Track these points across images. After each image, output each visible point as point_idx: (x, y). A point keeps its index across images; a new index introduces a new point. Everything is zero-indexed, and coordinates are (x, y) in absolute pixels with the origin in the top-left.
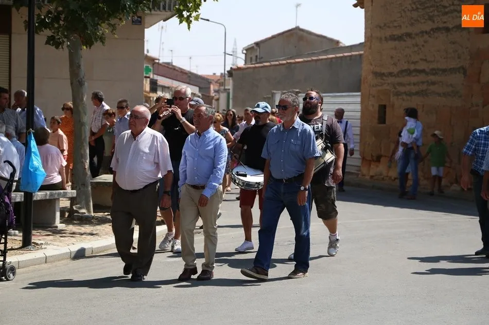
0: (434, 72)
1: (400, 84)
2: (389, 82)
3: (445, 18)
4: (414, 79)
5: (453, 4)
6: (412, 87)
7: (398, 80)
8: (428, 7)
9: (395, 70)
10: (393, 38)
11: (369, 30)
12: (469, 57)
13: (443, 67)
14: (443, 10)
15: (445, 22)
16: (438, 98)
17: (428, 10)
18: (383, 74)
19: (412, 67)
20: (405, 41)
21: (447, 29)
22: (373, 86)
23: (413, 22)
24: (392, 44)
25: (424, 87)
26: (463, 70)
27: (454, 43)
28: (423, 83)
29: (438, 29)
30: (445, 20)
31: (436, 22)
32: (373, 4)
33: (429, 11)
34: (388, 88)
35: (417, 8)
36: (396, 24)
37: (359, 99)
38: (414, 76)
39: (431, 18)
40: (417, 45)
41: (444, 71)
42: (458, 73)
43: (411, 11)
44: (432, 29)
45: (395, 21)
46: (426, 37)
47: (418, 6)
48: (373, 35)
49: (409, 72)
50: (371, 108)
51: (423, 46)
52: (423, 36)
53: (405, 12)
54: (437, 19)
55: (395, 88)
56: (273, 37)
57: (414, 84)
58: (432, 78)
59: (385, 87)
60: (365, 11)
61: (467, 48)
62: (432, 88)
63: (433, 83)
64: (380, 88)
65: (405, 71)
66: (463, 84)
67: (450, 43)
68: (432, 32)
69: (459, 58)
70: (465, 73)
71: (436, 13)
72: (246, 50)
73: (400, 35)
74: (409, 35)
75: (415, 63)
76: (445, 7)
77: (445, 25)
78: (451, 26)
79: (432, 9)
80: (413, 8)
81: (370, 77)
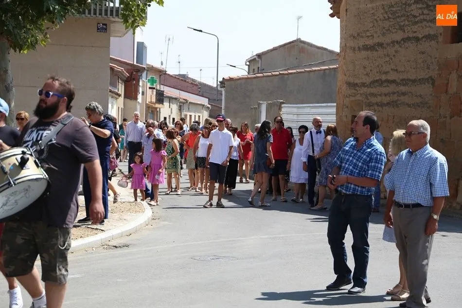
0: (405, 82)
1: (373, 95)
2: (362, 92)
3: (415, 28)
4: (385, 90)
5: (423, 14)
6: (384, 97)
7: (373, 90)
8: (399, 17)
9: (367, 80)
10: (366, 48)
11: (344, 40)
12: (438, 68)
13: (413, 77)
14: (413, 19)
15: (415, 32)
16: (407, 109)
17: (398, 20)
18: (356, 85)
19: (384, 78)
20: (377, 50)
21: (417, 39)
22: (347, 96)
23: (385, 31)
24: (364, 53)
25: (395, 98)
26: (431, 80)
27: (423, 53)
28: (394, 93)
29: (408, 39)
30: (415, 30)
31: (406, 31)
32: (348, 14)
33: (400, 21)
34: (360, 98)
35: (389, 18)
36: (368, 34)
37: (334, 110)
38: (386, 86)
39: (402, 28)
40: (388, 56)
41: (414, 81)
42: (426, 84)
43: (383, 20)
44: (403, 39)
45: (368, 31)
46: (397, 46)
47: (390, 16)
48: (348, 45)
49: (380, 83)
50: (345, 119)
51: (394, 56)
52: (394, 46)
53: (377, 21)
54: (407, 29)
55: (368, 99)
56: (275, 49)
57: (386, 95)
58: (403, 89)
59: (358, 97)
60: (340, 21)
61: (436, 58)
62: (402, 98)
63: (404, 94)
64: (353, 99)
65: (377, 81)
66: (431, 95)
67: (420, 53)
68: (402, 42)
69: (428, 68)
70: (433, 84)
71: (407, 23)
72: (249, 62)
73: (373, 45)
74: (381, 45)
75: (386, 73)
76: (415, 17)
77: (415, 35)
78: (420, 36)
79: (403, 18)
80: (385, 17)
81: (344, 87)
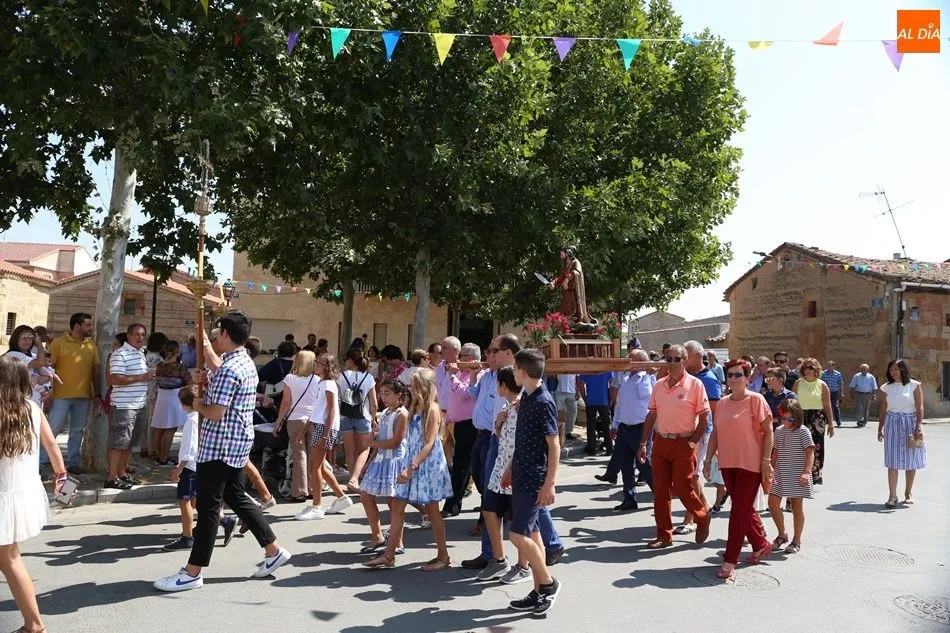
0: (778, 338)
1: (756, 344)
2: (748, 343)
3: (784, 309)
4: (765, 342)
5: (788, 301)
6: (763, 346)
7: (755, 342)
8: (772, 302)
9: (752, 336)
10: (750, 319)
11: (734, 314)
12: (800, 330)
13: (784, 335)
15: (784, 311)
17: (772, 304)
18: (743, 339)
19: (763, 335)
20: (758, 320)
21: (785, 315)
22: (737, 345)
23: (763, 310)
24: (749, 322)
25: (771, 346)
26: (796, 337)
28: (770, 344)
29: (779, 315)
31: (778, 311)
32: (736, 300)
35: (765, 303)
36: (751, 311)
38: (764, 340)
39: (774, 309)
40: (766, 323)
41: (784, 337)
42: (793, 339)
43: (761, 304)
45: (751, 309)
46: (772, 318)
49: (761, 338)
51: (770, 323)
52: (769, 318)
53: (757, 305)
54: (778, 309)
55: (752, 347)
57: (765, 345)
58: (776, 341)
59: (746, 346)
60: (730, 304)
61: (798, 325)
63: (777, 344)
64: (742, 346)
65: (758, 337)
66: (797, 345)
67: (788, 322)
68: (775, 316)
69: (794, 330)
70: (798, 339)
71: (778, 306)
73: (755, 317)
74: (760, 317)
75: (765, 333)
76: (783, 303)
78: (787, 313)
79: (775, 304)
80: (762, 302)
81: (736, 340)
